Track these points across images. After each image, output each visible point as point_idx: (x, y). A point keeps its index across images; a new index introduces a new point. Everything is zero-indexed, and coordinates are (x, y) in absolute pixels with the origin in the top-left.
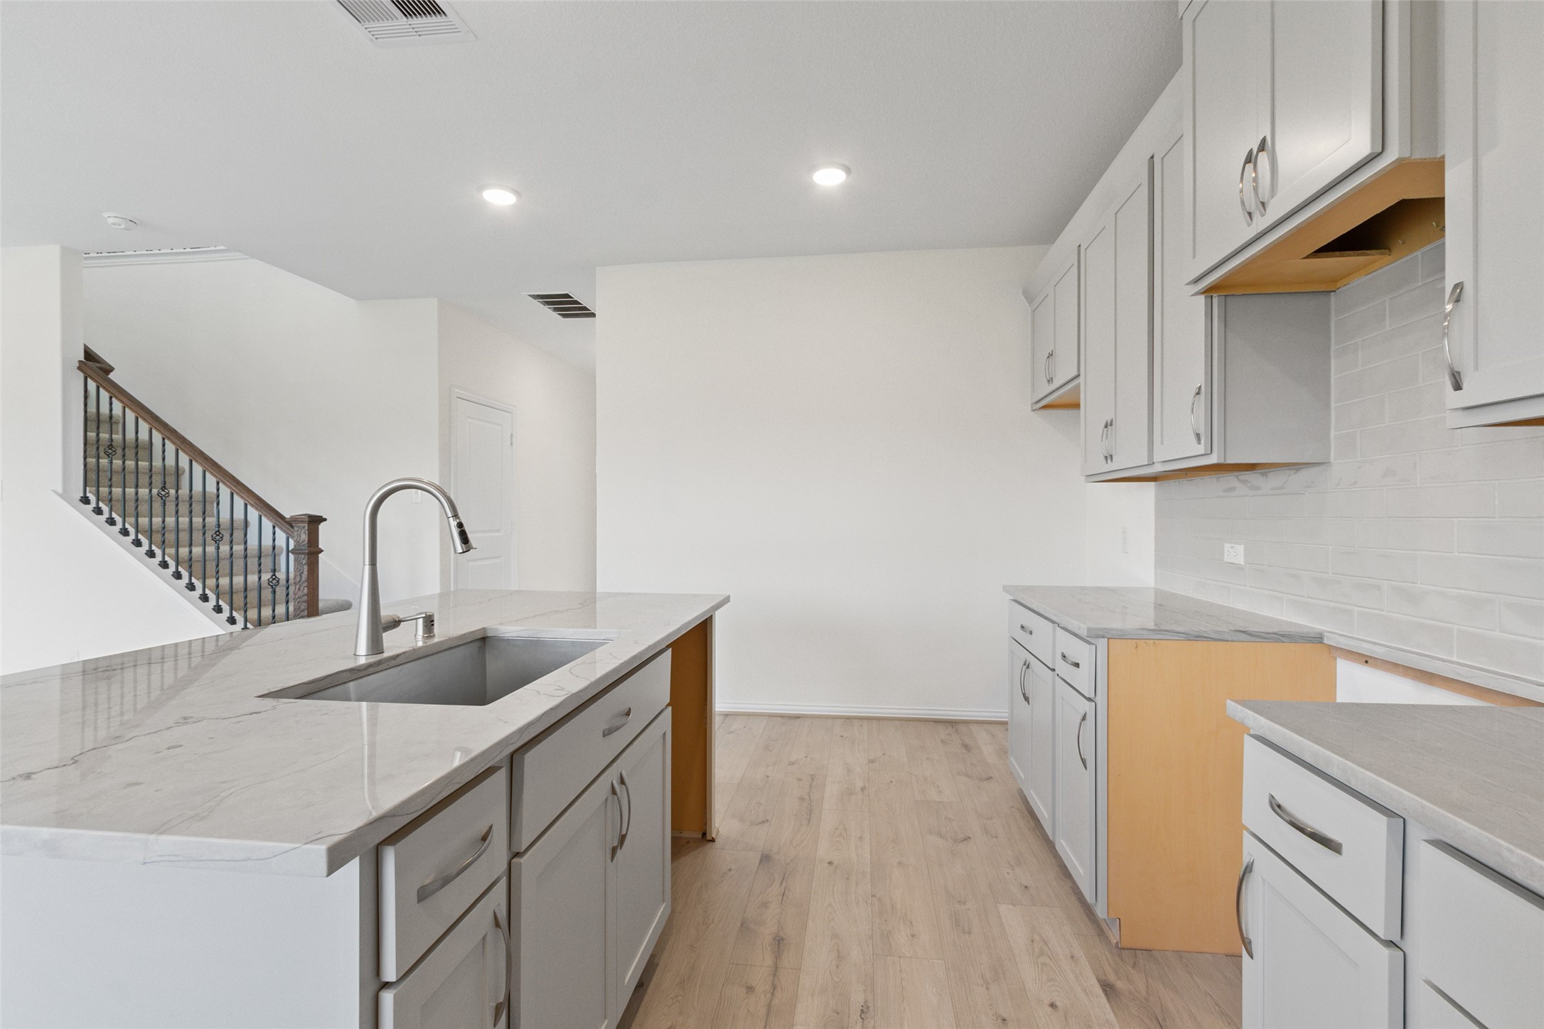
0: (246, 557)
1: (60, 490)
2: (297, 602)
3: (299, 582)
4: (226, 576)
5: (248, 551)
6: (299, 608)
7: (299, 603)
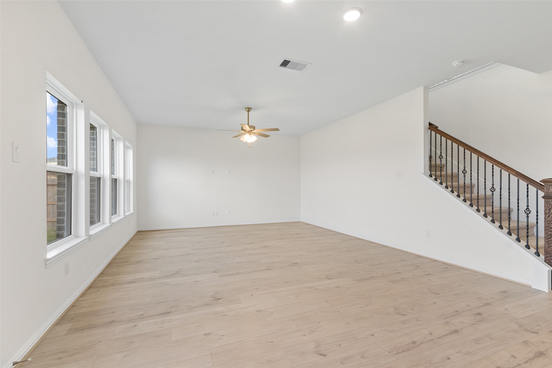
0: (478, 199)
1: (423, 172)
2: (547, 223)
3: (549, 213)
4: (483, 206)
5: (479, 197)
6: (549, 226)
7: (548, 223)
